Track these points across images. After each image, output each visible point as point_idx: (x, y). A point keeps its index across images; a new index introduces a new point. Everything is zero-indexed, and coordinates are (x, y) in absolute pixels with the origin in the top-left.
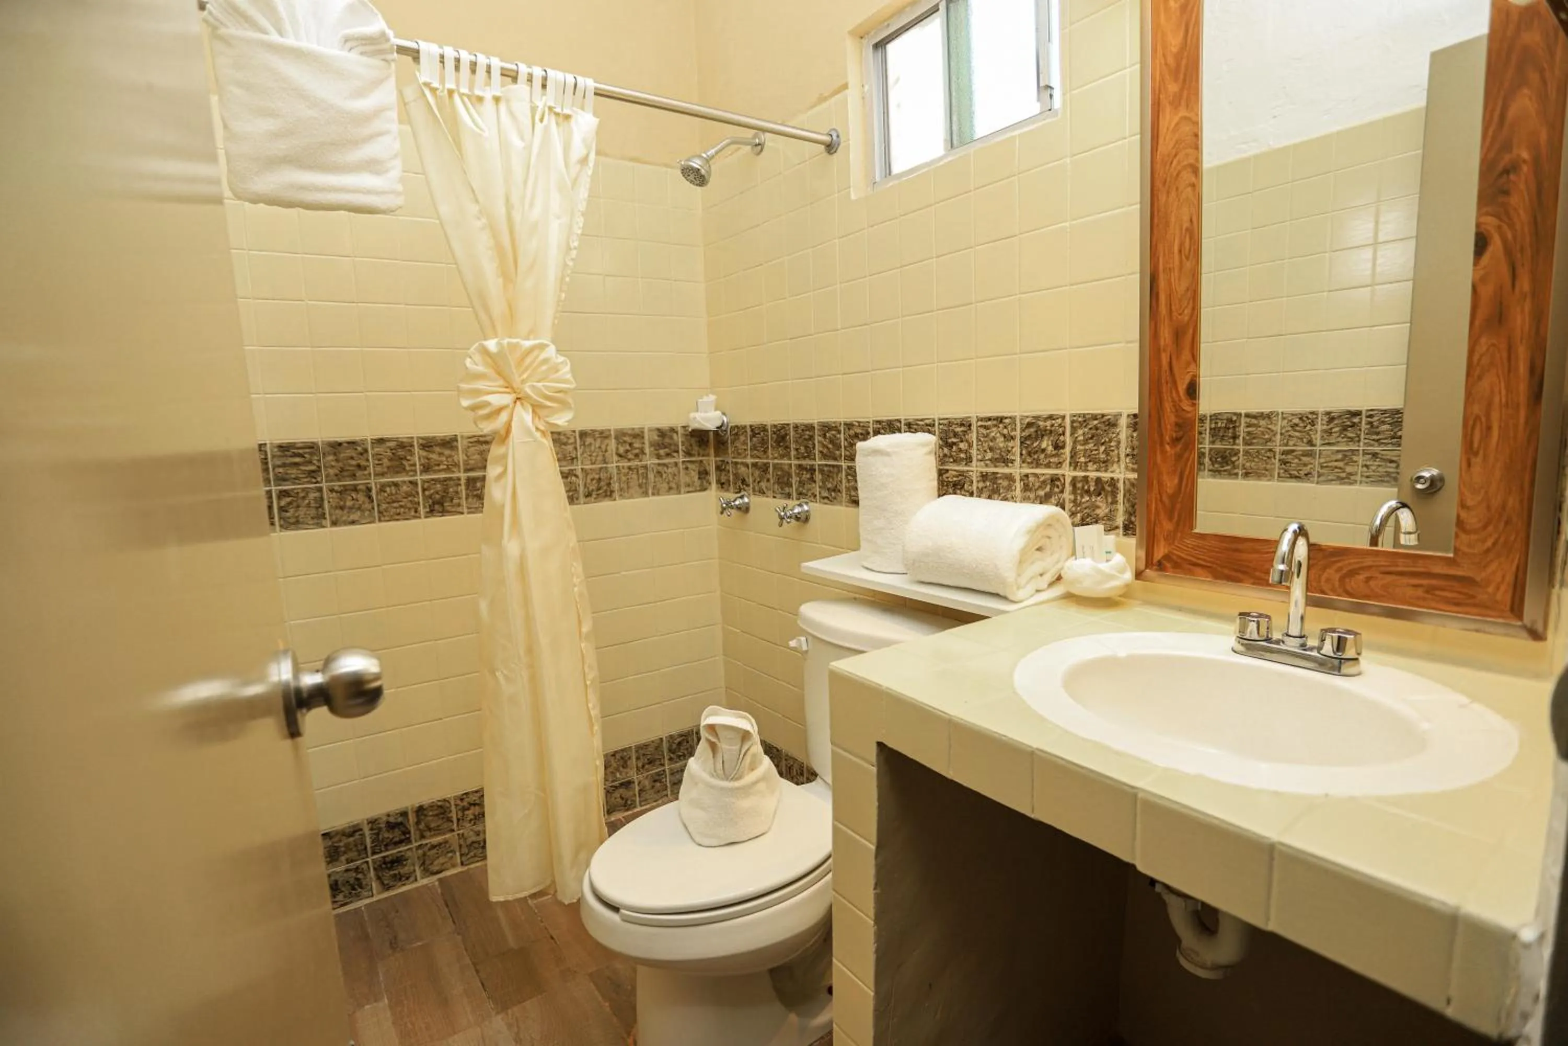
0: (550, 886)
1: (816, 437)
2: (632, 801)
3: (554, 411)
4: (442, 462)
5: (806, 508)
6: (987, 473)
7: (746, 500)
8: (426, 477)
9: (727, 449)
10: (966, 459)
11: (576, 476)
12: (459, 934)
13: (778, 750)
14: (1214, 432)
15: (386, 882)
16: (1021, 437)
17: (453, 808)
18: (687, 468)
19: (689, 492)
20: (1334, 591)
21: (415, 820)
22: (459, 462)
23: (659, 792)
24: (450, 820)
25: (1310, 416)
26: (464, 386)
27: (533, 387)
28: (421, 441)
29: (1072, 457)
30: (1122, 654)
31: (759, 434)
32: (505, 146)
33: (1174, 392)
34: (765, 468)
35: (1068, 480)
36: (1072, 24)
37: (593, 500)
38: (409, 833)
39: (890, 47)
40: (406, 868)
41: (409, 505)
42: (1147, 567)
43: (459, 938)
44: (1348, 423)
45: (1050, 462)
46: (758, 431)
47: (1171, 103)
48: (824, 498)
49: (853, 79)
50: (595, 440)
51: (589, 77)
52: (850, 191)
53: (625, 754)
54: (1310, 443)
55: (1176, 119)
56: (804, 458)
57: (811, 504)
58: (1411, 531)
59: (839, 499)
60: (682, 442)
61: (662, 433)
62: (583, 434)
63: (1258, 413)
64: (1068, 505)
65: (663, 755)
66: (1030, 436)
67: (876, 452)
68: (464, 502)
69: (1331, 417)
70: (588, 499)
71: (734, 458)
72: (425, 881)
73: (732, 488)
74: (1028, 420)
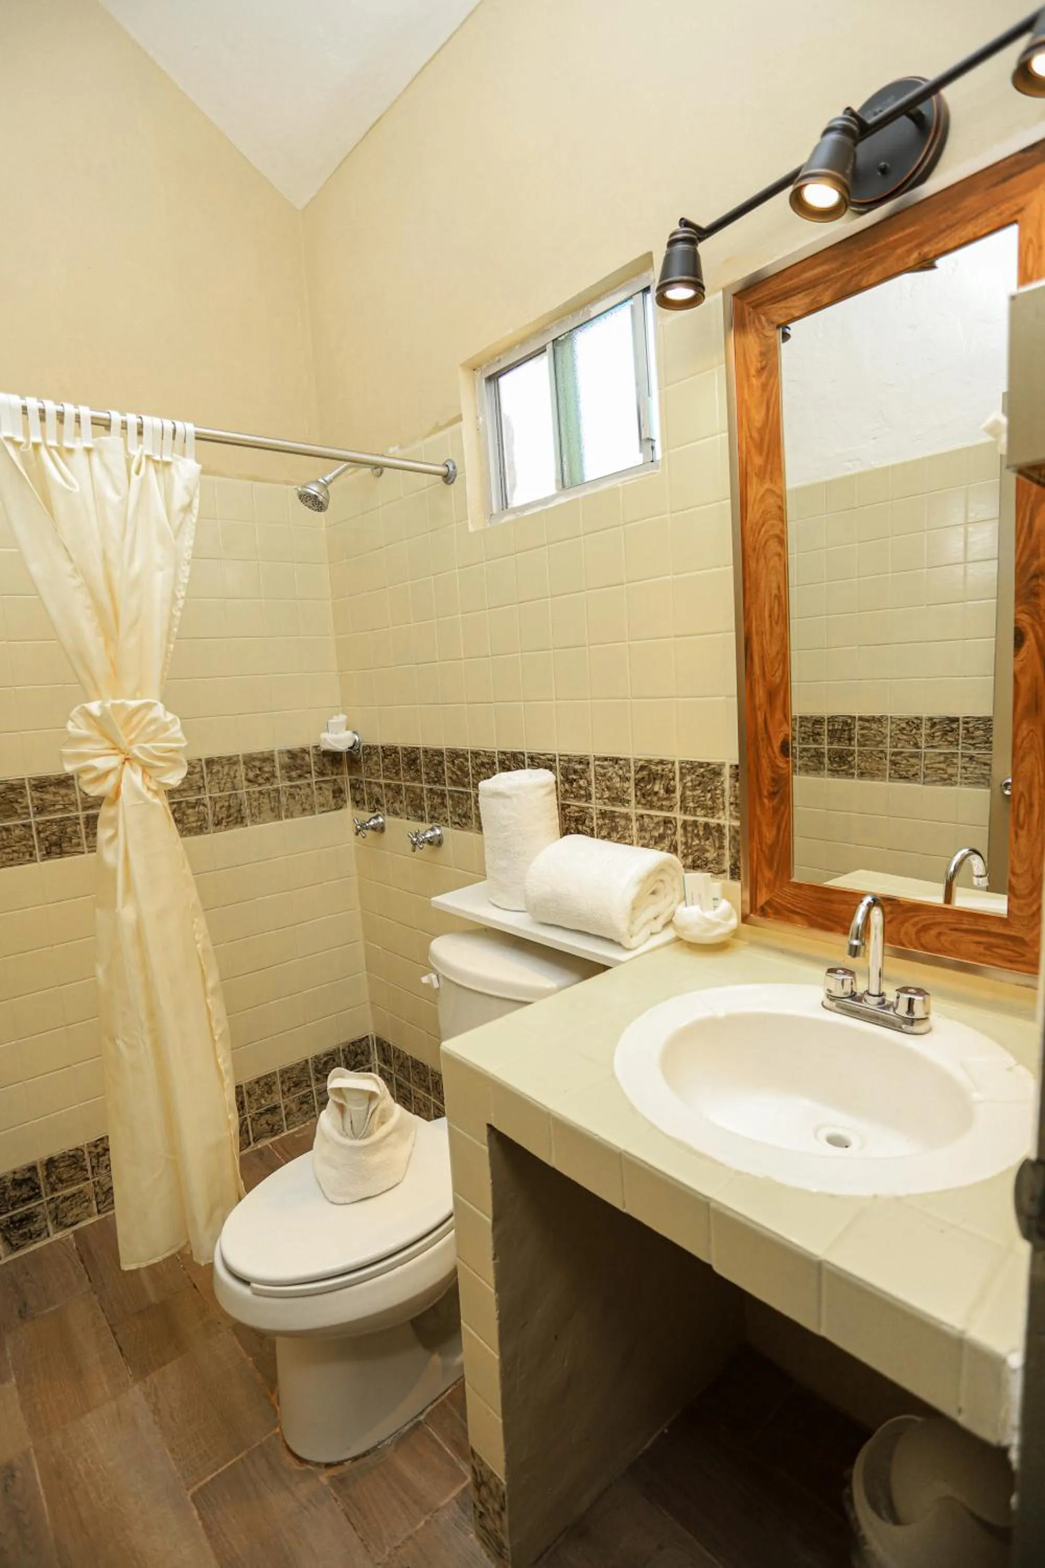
0: (185, 1246)
1: (445, 763)
2: (279, 1125)
3: (165, 771)
4: (57, 801)
5: (438, 832)
6: (606, 811)
7: (381, 820)
8: (40, 819)
9: (361, 767)
10: (586, 796)
11: (204, 805)
12: (95, 1293)
13: (424, 1066)
14: (832, 733)
15: (14, 1243)
16: (635, 779)
17: (86, 1155)
18: (320, 788)
19: (323, 812)
20: (911, 944)
21: (45, 1174)
22: (76, 800)
23: (307, 1113)
24: (84, 1169)
25: (915, 721)
26: (67, 751)
27: (141, 748)
28: (33, 782)
29: (682, 802)
30: (721, 1013)
31: (391, 755)
32: (99, 498)
33: (770, 749)
34: (397, 790)
35: (679, 824)
36: (667, 385)
37: (223, 827)
38: (39, 1188)
39: (503, 381)
40: (36, 1225)
41: (24, 849)
42: (751, 912)
43: (95, 1298)
44: (948, 729)
45: (662, 805)
46: (389, 752)
47: (757, 475)
48: (455, 823)
49: (467, 411)
50: (223, 767)
51: (188, 421)
52: (467, 524)
53: (269, 1079)
54: (916, 745)
55: (762, 491)
56: (435, 783)
57: (442, 828)
58: (983, 874)
59: (469, 825)
60: (315, 763)
61: (292, 755)
62: (210, 762)
63: (870, 717)
64: (681, 848)
65: (310, 1077)
66: (643, 778)
67: (497, 794)
68: (84, 841)
69: (933, 723)
70: (219, 827)
71: (368, 777)
72: (59, 1235)
73: (366, 807)
74: (641, 763)
